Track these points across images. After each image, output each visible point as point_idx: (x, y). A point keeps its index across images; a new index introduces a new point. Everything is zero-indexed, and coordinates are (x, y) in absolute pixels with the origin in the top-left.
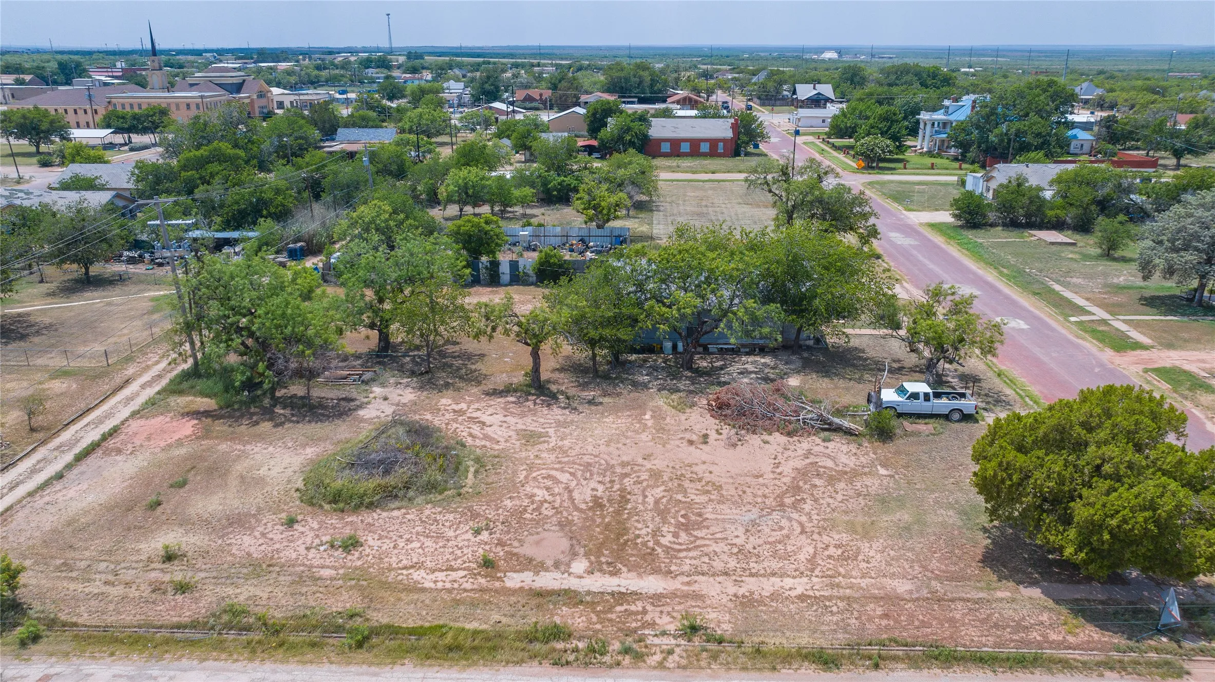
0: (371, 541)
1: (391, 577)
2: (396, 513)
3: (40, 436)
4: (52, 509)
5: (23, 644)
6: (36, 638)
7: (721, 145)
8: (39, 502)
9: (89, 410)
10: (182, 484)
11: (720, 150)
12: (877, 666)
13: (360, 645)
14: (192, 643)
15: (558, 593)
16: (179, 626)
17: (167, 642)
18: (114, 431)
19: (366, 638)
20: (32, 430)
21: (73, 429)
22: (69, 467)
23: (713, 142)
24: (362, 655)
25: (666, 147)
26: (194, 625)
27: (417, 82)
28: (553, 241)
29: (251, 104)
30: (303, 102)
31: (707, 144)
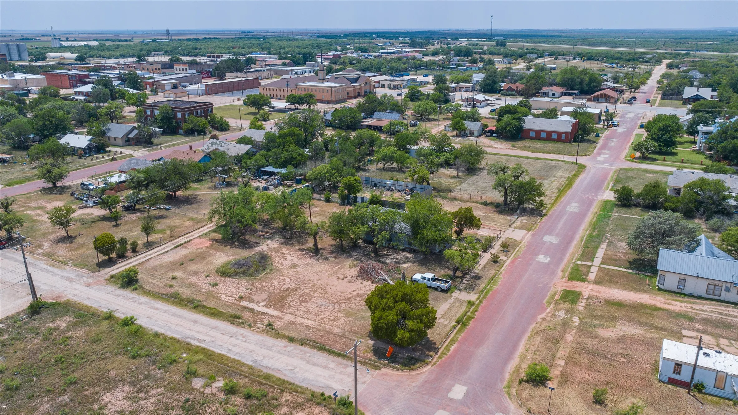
0: (221, 285)
1: (216, 295)
2: (234, 280)
3: (171, 239)
4: (159, 260)
5: (134, 290)
6: (136, 289)
7: (564, 135)
8: (159, 257)
9: (188, 233)
10: (192, 260)
11: (563, 138)
12: (302, 345)
13: (195, 308)
14: (163, 298)
15: (249, 309)
16: (164, 294)
17: (159, 297)
18: (190, 241)
19: (198, 306)
20: (171, 237)
21: (181, 238)
22: (172, 249)
23: (559, 134)
24: (194, 310)
25: (533, 134)
26: (167, 295)
27: (473, 69)
28: (400, 188)
29: (361, 89)
30: (394, 85)
31: (556, 135)
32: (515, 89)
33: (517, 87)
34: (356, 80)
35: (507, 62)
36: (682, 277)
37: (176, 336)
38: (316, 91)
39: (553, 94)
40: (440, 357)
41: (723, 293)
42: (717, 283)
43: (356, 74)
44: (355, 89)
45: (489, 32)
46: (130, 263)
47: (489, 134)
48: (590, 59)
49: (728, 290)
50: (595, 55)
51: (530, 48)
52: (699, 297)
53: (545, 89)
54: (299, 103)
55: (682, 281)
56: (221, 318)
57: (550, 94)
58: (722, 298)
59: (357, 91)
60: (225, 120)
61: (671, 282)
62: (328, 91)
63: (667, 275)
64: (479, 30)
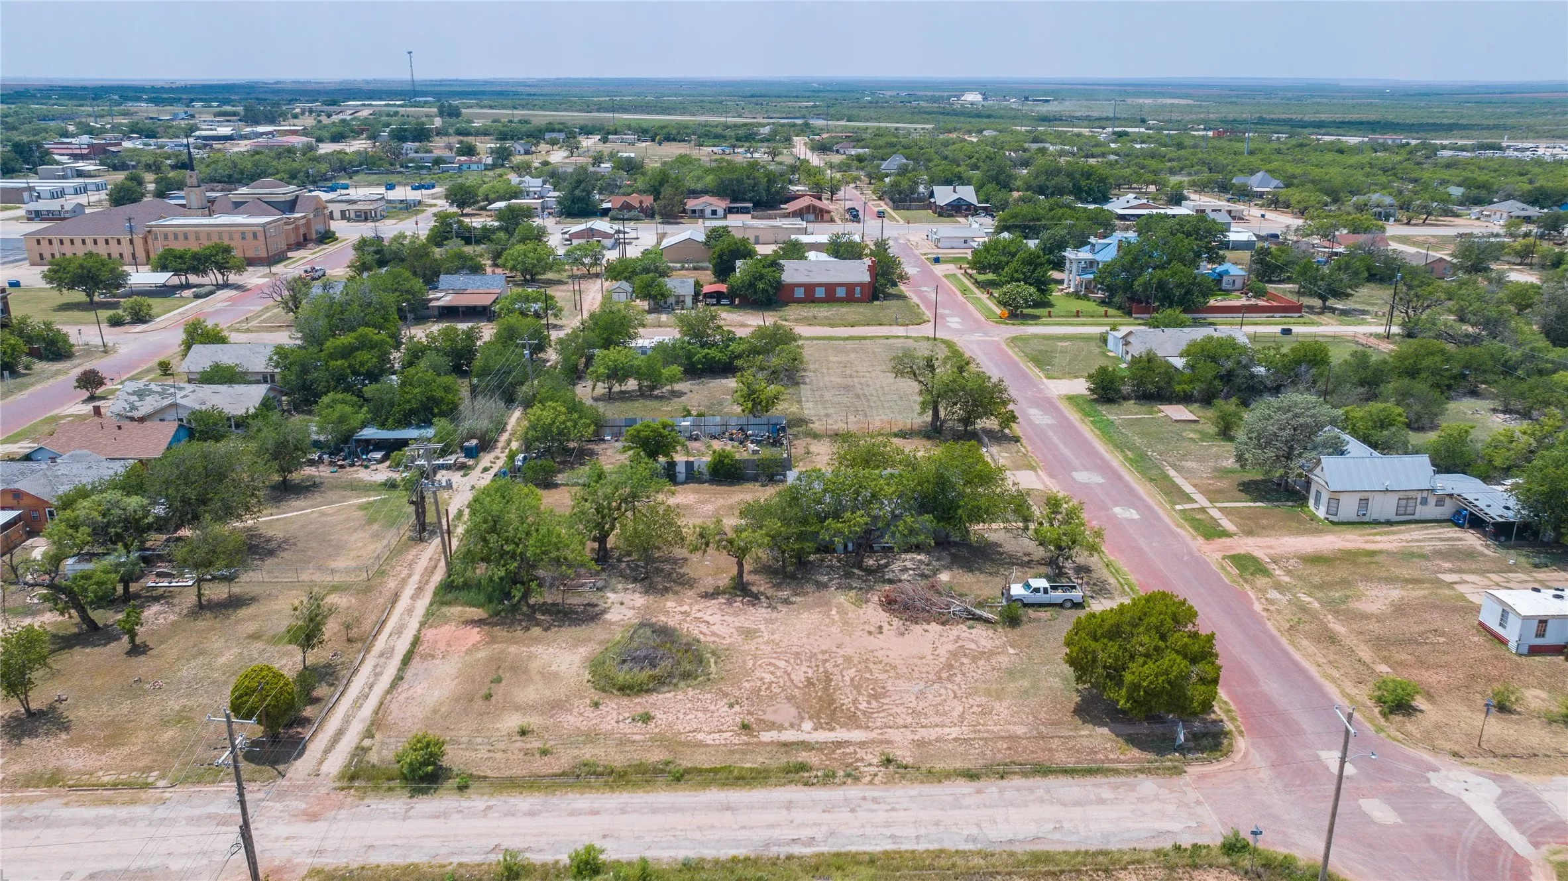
0: (659, 715)
1: (683, 738)
2: (668, 695)
3: (359, 645)
4: (414, 702)
5: (460, 789)
7: (858, 289)
8: (399, 697)
10: (499, 680)
11: (858, 295)
12: (1002, 777)
13: (679, 780)
14: (560, 785)
15: (797, 743)
16: (555, 775)
17: (553, 784)
18: (417, 640)
19: (682, 776)
20: (351, 641)
22: (402, 669)
23: (850, 287)
25: (799, 293)
26: (564, 774)
27: (474, 167)
28: (713, 430)
29: (308, 224)
30: (356, 211)
31: (844, 289)
32: (637, 205)
33: (641, 202)
34: (291, 205)
35: (522, 151)
36: (1365, 495)
37: (741, 852)
38: (231, 239)
39: (714, 212)
40: (1233, 719)
41: (1419, 507)
42: (1410, 494)
43: (287, 191)
44: (297, 228)
45: (410, 88)
46: (340, 733)
47: (714, 301)
48: (669, 138)
49: (1424, 502)
50: (674, 132)
51: (516, 120)
52: (1389, 523)
53: (691, 204)
54: (196, 271)
55: (1364, 502)
56: (770, 781)
57: (708, 212)
58: (1416, 517)
59: (302, 232)
60: (58, 331)
61: (1349, 507)
62: (255, 236)
63: (1342, 497)
64: (344, 81)
